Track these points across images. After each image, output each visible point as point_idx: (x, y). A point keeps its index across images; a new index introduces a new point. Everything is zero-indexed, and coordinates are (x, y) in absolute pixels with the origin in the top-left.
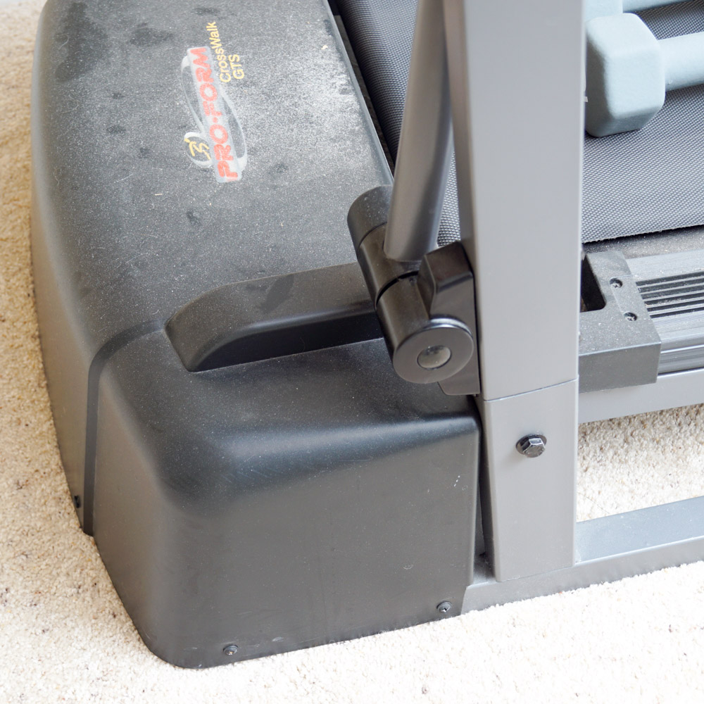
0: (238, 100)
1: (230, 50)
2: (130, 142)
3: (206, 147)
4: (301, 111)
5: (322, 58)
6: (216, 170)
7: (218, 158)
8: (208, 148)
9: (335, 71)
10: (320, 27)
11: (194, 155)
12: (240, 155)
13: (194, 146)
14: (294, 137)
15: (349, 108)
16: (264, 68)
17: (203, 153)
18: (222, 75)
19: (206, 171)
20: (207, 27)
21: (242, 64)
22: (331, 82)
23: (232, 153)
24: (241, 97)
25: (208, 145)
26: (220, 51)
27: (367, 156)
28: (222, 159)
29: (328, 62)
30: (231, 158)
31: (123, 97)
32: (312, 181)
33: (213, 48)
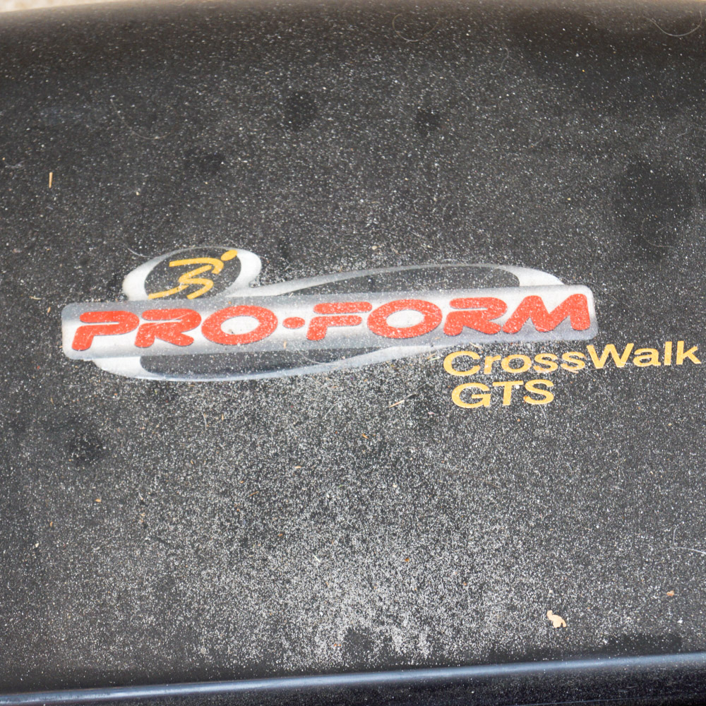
0: (363, 384)
1: (568, 386)
2: (251, 137)
3: (198, 293)
4: (300, 522)
5: (512, 608)
6: (108, 306)
7: (147, 315)
8: (191, 296)
9: (449, 633)
10: (645, 621)
11: (172, 264)
12: (147, 362)
13: (207, 268)
14: (197, 495)
15: (286, 644)
16: (486, 458)
17: (176, 285)
18: (475, 356)
19: (111, 284)
20: (681, 344)
21: (513, 408)
22: (406, 615)
23: (160, 345)
24: (379, 390)
25: (201, 297)
26: (574, 363)
27: (88, 655)
28: (142, 322)
29: (490, 619)
30: (142, 341)
31: (423, 134)
32: (23, 513)
33: (591, 348)
